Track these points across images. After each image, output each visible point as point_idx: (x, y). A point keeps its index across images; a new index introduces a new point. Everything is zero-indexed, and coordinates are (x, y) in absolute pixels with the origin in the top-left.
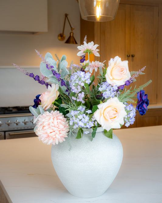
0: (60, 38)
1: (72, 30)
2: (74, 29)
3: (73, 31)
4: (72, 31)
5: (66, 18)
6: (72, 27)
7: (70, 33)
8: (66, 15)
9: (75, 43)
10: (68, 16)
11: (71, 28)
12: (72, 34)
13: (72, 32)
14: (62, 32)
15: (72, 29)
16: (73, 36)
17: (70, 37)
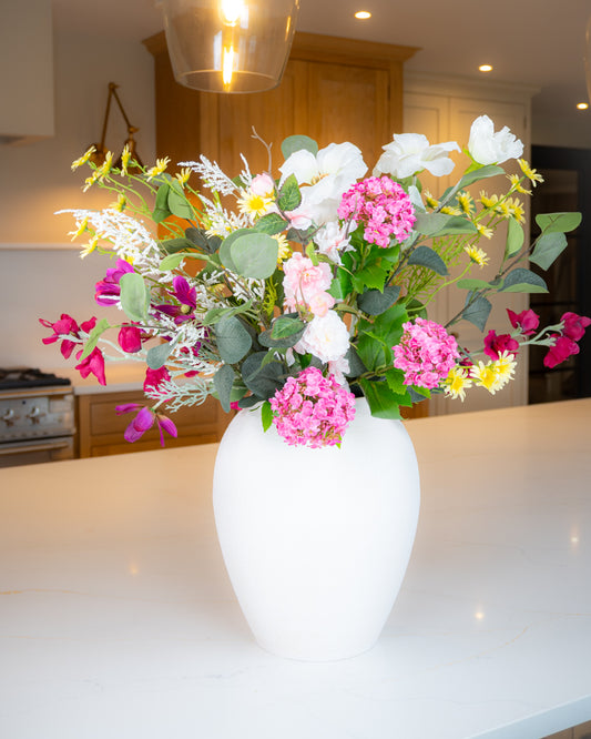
1: (131, 133)
2: (136, 130)
3: (135, 136)
4: (131, 136)
5: (113, 97)
6: (132, 123)
8: (113, 88)
10: (117, 91)
11: (129, 126)
12: (131, 145)
13: (133, 140)
15: (131, 130)
16: (135, 152)
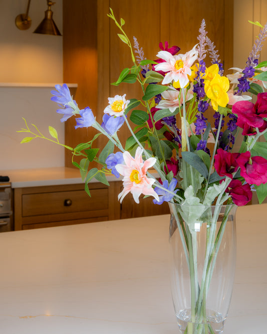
0: (19, 23)
1: (49, 5)
3: (52, 8)
4: (50, 8)
7: (46, 13)
9: (56, 33)
11: (49, 1)
12: (49, 14)
13: (50, 10)
14: (24, 12)
15: (50, 3)
16: (52, 19)
17: (46, 19)
